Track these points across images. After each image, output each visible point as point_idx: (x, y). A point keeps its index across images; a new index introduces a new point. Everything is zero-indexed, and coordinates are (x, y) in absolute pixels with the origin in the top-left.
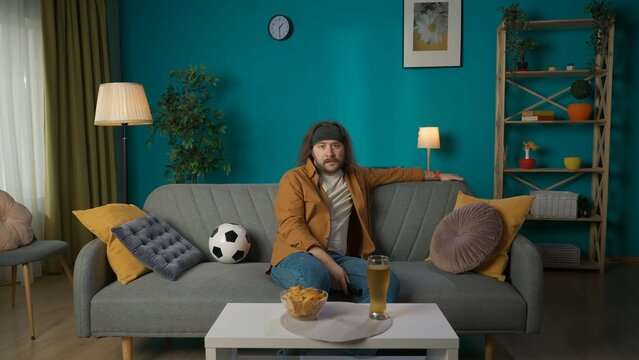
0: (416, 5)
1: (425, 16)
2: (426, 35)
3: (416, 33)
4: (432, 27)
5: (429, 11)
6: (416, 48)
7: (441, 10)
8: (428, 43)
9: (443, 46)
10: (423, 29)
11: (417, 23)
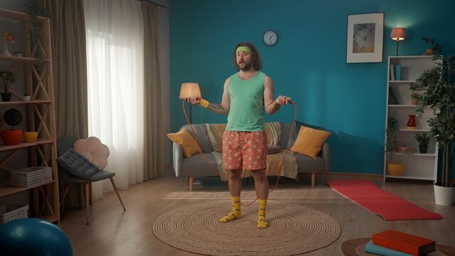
0: (355, 25)
1: (361, 32)
2: (361, 43)
3: (354, 42)
4: (365, 39)
5: (363, 29)
6: (354, 51)
7: (371, 28)
8: (362, 48)
9: (372, 50)
10: (359, 39)
11: (356, 36)
